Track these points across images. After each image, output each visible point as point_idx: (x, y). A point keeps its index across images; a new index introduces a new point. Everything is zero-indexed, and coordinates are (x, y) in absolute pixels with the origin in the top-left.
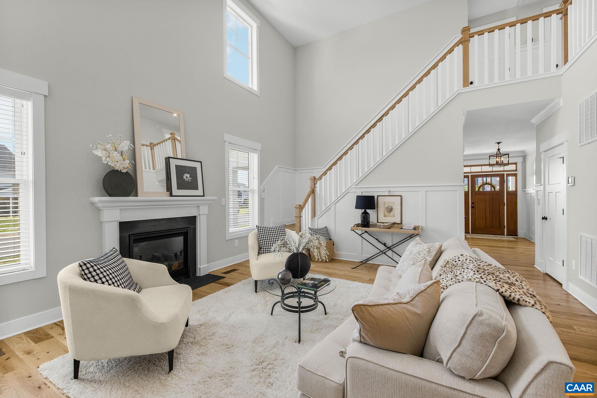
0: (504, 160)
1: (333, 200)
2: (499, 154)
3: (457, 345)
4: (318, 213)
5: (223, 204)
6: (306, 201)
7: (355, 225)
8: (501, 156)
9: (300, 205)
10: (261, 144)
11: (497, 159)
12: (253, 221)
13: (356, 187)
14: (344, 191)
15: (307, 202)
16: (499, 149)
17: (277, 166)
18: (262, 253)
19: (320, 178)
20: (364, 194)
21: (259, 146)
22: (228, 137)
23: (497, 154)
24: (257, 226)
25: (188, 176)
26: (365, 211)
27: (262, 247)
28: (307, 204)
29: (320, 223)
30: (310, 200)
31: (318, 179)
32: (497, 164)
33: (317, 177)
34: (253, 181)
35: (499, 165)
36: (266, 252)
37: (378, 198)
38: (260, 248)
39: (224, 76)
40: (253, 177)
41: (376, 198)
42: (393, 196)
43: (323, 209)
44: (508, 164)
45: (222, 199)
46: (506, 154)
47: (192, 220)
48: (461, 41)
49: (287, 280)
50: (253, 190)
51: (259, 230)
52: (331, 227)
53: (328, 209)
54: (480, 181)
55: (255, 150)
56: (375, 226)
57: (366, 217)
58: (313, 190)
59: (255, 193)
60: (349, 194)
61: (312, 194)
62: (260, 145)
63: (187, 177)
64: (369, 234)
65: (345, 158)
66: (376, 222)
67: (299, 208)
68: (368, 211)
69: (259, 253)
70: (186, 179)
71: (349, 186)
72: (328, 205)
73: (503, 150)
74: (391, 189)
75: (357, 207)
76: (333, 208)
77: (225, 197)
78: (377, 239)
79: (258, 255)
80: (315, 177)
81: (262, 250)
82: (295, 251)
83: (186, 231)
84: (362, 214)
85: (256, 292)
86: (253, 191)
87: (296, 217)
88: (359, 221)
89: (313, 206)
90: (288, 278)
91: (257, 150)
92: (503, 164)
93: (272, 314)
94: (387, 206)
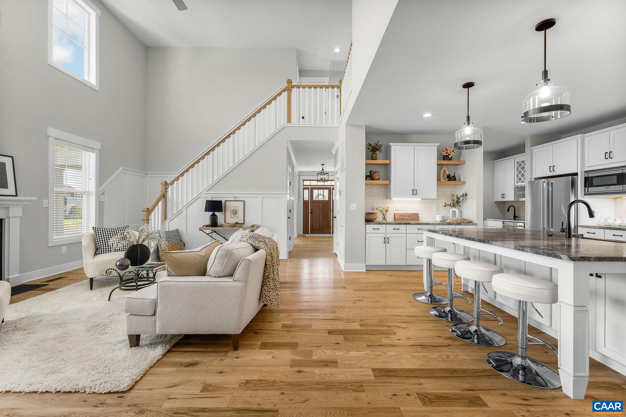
0: (325, 177)
1: (185, 204)
2: (323, 173)
3: (213, 262)
4: (169, 215)
5: (46, 206)
6: (156, 204)
7: (204, 226)
8: (324, 174)
9: (148, 209)
10: (100, 143)
11: (322, 177)
12: (88, 224)
13: (206, 193)
14: (196, 195)
15: (157, 206)
16: (323, 169)
17: (122, 168)
18: (99, 253)
19: (172, 183)
20: (214, 199)
21: (98, 145)
22: (52, 131)
23: (321, 173)
24: (93, 228)
26: (214, 213)
27: (99, 248)
28: (156, 208)
29: (172, 226)
30: (160, 204)
31: (170, 184)
32: (322, 180)
33: (168, 182)
34: (89, 183)
35: (323, 181)
36: (105, 252)
37: (225, 202)
38: (97, 249)
39: (48, 63)
40: (89, 178)
41: (223, 202)
42: (238, 201)
43: (175, 212)
44: (328, 180)
45: (44, 200)
46: (327, 173)
48: (286, 89)
49: (125, 266)
50: (89, 192)
51: (96, 231)
52: (182, 229)
53: (179, 213)
54: (315, 192)
55: (91, 149)
56: (221, 226)
57: (214, 219)
58: (164, 194)
59: (92, 195)
60: (199, 199)
61: (163, 198)
64: (217, 234)
65: (197, 166)
66: (223, 223)
67: (147, 211)
68: (216, 213)
69: (96, 254)
71: (201, 191)
72: (180, 208)
73: (326, 170)
74: (237, 196)
75: (206, 210)
76: (184, 211)
77: (47, 199)
78: (224, 238)
79: (95, 256)
80: (166, 182)
81: (100, 250)
82: (135, 243)
84: (211, 216)
85: (91, 289)
86: (88, 194)
87: (143, 220)
88: (208, 222)
89: (164, 210)
90: (126, 264)
91: (94, 149)
92: (325, 180)
93: (109, 300)
94: (232, 209)
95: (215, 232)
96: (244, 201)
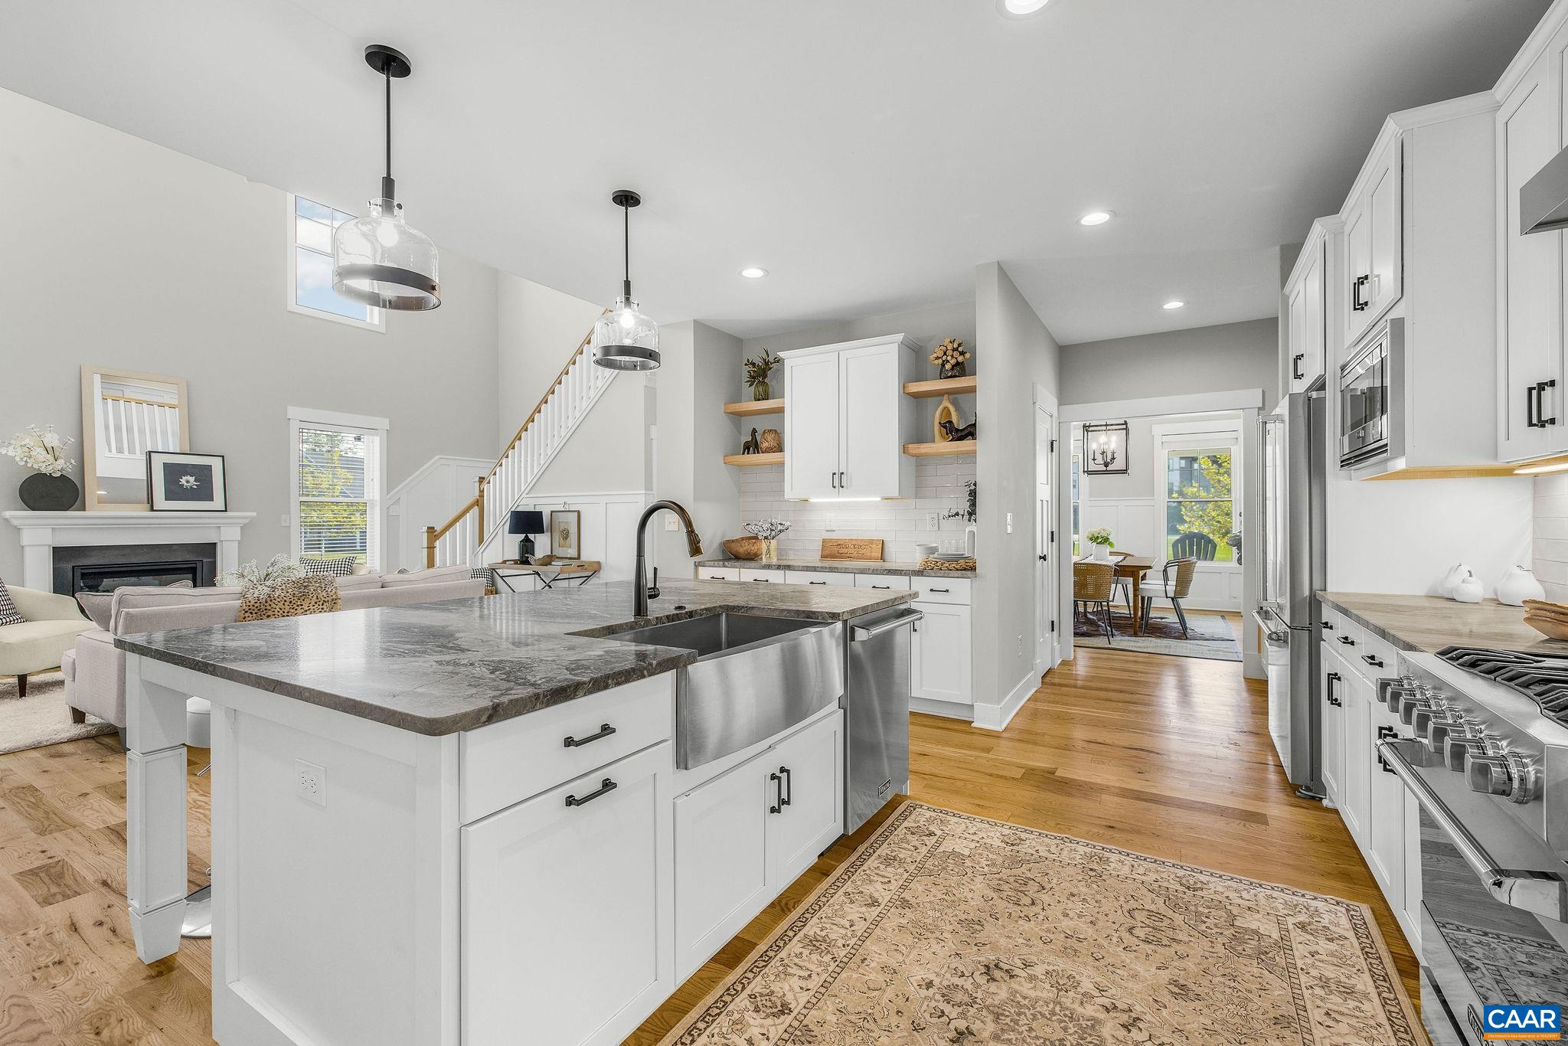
1: (503, 517)
5: (285, 524)
6: (456, 519)
9: (431, 528)
13: (528, 496)
14: (514, 502)
15: (459, 521)
17: (437, 457)
21: (384, 423)
22: (295, 412)
25: (192, 479)
26: (526, 536)
29: (486, 559)
30: (469, 518)
31: (486, 481)
34: (370, 485)
37: (551, 515)
39: (287, 309)
40: (370, 478)
41: (545, 514)
42: (569, 511)
43: (491, 533)
45: (283, 516)
47: (210, 549)
50: (373, 501)
53: (495, 535)
55: (372, 431)
57: (527, 548)
58: (477, 501)
59: (376, 506)
61: (476, 507)
62: (387, 421)
63: (188, 482)
70: (185, 484)
71: (521, 493)
72: (496, 526)
74: (567, 500)
75: (512, 531)
76: (501, 532)
77: (289, 514)
83: (194, 565)
84: (520, 541)
88: (516, 554)
89: (478, 529)
91: (377, 430)
94: (562, 528)
95: (538, 573)
96: (579, 512)
